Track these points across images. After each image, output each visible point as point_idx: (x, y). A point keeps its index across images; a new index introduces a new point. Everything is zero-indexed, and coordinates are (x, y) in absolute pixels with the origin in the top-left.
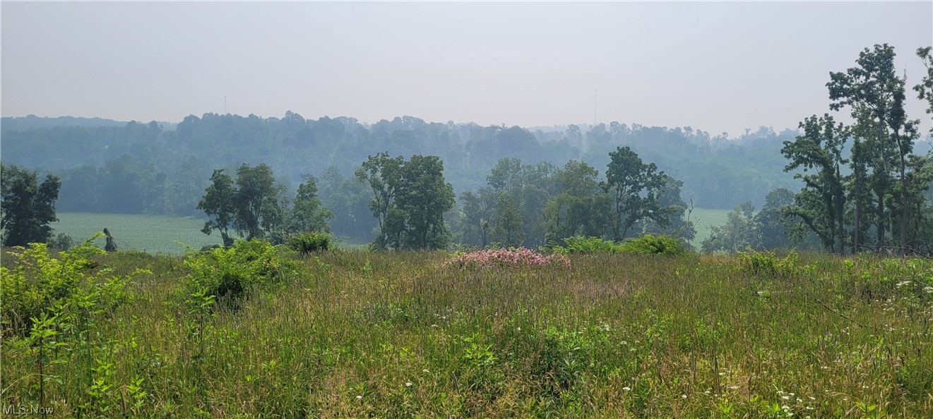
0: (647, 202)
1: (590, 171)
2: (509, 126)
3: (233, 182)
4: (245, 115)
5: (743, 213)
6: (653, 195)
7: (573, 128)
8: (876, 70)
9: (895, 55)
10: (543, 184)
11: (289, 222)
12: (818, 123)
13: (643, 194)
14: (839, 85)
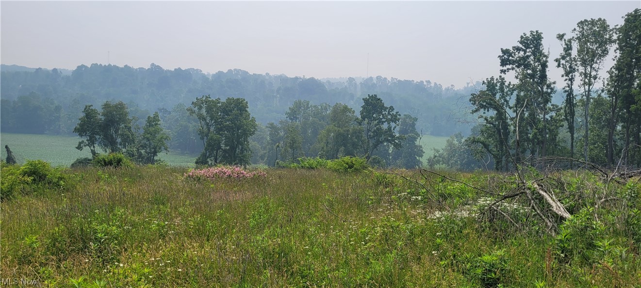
0: (387, 132)
1: (350, 110)
2: (307, 77)
3: (99, 114)
4: (121, 66)
5: (456, 139)
6: (391, 127)
7: (351, 80)
8: (531, 48)
9: (543, 38)
10: (323, 118)
11: (140, 142)
12: (495, 81)
13: (385, 126)
14: (507, 57)
